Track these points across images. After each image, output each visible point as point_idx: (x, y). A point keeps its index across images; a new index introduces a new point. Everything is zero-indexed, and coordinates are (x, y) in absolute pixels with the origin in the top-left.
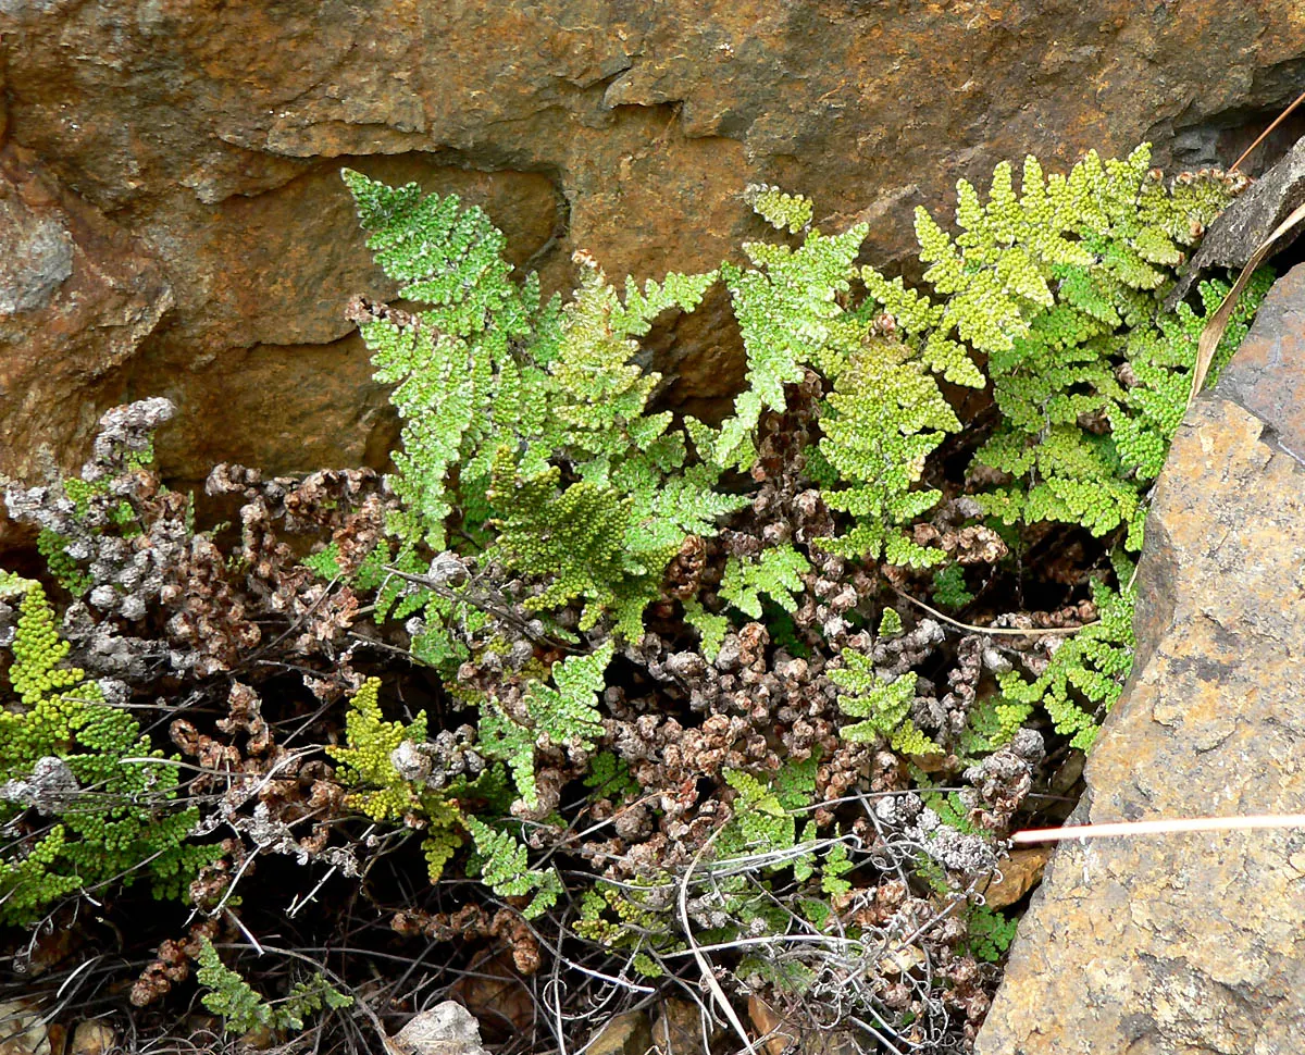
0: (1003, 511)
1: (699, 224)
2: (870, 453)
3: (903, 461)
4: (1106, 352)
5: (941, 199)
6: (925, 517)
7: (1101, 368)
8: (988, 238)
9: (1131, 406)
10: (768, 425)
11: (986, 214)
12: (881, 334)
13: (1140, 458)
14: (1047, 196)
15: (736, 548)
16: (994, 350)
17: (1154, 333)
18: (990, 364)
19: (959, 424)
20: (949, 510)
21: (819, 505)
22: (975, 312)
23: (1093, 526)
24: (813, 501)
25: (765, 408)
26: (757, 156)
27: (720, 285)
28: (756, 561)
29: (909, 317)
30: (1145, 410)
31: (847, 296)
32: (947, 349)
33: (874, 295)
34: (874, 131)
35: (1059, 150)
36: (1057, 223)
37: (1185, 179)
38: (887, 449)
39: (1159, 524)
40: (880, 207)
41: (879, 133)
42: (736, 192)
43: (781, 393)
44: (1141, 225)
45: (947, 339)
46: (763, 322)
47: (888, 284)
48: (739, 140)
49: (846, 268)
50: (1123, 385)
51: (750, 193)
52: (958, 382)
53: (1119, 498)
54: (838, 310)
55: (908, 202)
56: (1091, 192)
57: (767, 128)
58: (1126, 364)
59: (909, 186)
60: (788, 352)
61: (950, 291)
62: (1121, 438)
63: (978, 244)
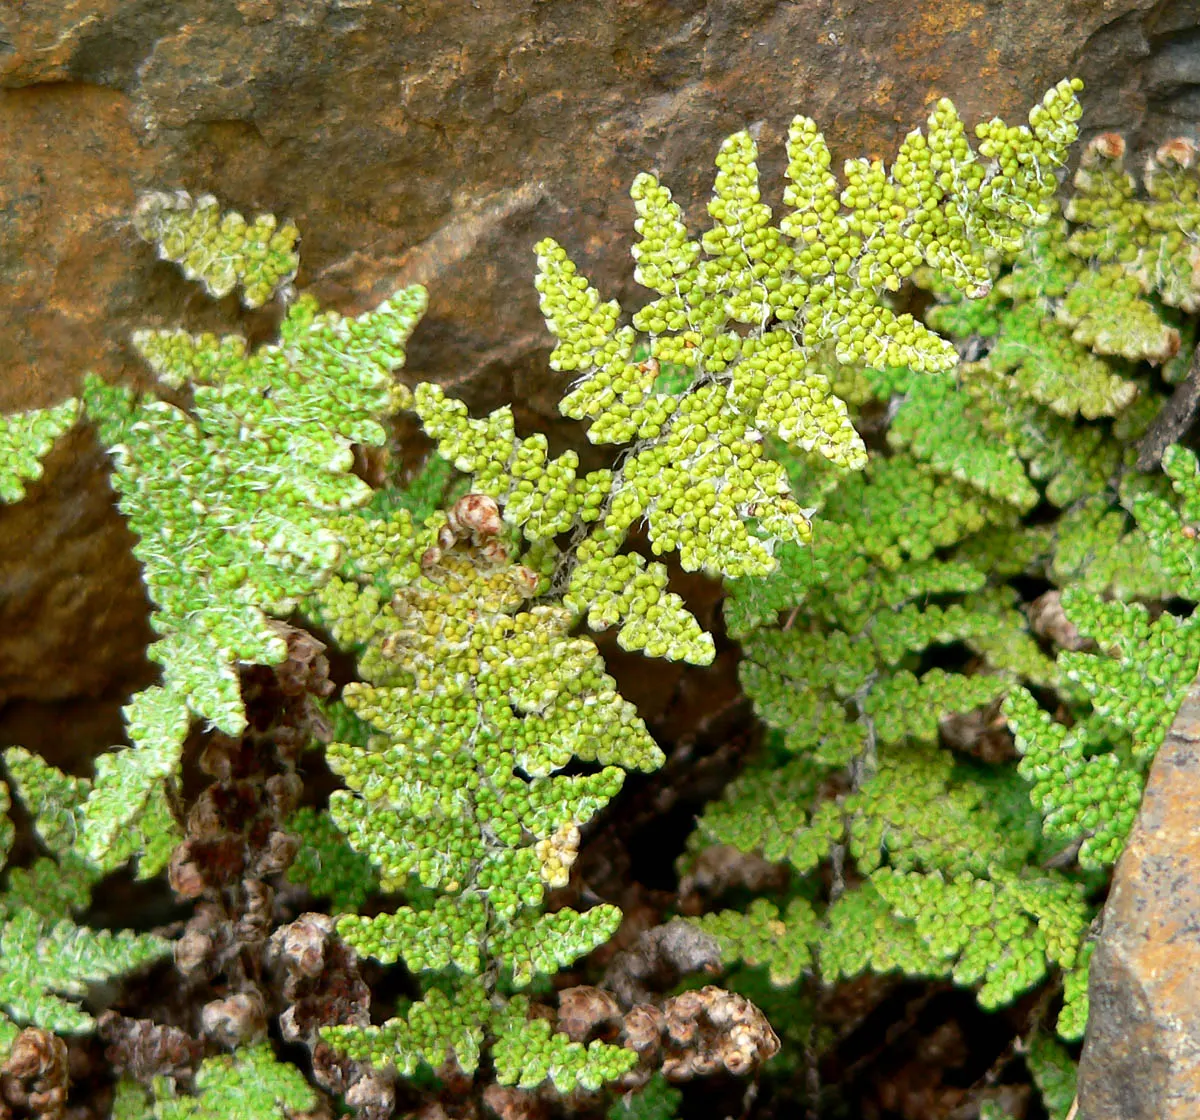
0: (768, 954)
1: (29, 287)
2: (450, 823)
3: (527, 841)
4: (1007, 568)
5: (602, 216)
6: (584, 971)
7: (994, 608)
8: (709, 312)
9: (1065, 695)
10: (204, 765)
11: (703, 256)
12: (468, 542)
13: (1088, 817)
14: (843, 210)
15: (137, 1061)
16: (731, 574)
17: (1117, 521)
18: (728, 605)
19: (657, 751)
20: (641, 953)
21: (333, 949)
22: (687, 485)
23: (983, 981)
24: (316, 942)
25: (197, 725)
26: (164, 126)
27: (83, 434)
28: (184, 1088)
29: (530, 501)
30: (1096, 703)
31: (386, 455)
32: (622, 575)
33: (445, 452)
34: (439, 60)
35: (879, 95)
36: (868, 273)
37: (1177, 154)
38: (489, 812)
39: (1122, 971)
40: (460, 236)
41: (456, 62)
42: (115, 212)
43: (234, 689)
44: (1077, 265)
45: (623, 550)
46: (185, 522)
47: (479, 425)
48: (121, 89)
49: (377, 392)
50: (1047, 645)
51: (150, 215)
52: (649, 652)
53: (1041, 913)
54: (360, 490)
55: (524, 226)
56: (945, 199)
57: (186, 59)
58: (1051, 596)
59: (527, 187)
60: (247, 593)
61: (624, 437)
62: (1041, 772)
63: (686, 326)
